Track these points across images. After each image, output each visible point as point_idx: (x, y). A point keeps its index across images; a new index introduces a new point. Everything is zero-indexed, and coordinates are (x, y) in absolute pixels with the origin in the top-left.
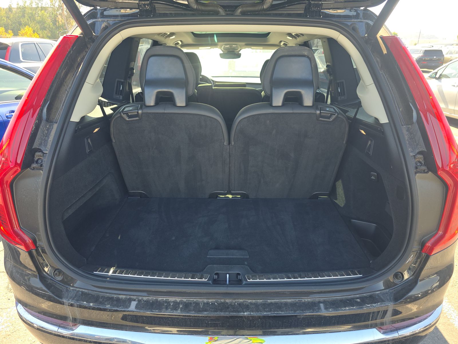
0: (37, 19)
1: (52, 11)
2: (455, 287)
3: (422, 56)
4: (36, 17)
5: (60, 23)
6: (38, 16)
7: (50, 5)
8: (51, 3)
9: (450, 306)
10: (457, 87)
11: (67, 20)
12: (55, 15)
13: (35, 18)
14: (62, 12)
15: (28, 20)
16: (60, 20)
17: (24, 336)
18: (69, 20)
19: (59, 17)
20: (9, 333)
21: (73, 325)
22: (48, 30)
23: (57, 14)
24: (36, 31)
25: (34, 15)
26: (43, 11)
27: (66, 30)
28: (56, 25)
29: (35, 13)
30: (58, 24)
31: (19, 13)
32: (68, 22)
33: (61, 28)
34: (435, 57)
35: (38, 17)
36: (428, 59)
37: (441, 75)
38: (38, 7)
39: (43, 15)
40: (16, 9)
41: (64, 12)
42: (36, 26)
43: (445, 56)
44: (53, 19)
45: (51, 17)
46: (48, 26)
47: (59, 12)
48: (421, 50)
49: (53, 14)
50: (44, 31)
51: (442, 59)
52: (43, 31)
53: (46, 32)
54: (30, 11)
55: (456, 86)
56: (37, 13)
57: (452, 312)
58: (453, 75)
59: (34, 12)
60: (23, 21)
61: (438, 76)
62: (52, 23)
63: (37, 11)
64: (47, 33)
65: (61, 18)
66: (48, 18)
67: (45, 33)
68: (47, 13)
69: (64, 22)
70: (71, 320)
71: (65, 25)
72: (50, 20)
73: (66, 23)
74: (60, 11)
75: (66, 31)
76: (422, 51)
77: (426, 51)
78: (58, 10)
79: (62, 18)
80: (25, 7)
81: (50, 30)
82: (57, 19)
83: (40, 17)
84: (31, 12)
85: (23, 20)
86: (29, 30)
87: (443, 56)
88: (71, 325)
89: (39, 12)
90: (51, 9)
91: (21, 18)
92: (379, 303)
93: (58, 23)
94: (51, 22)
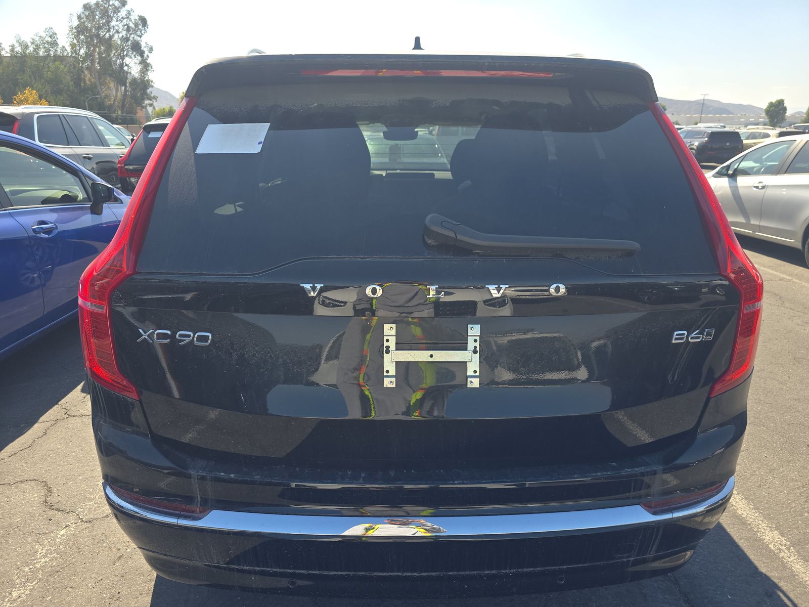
0: (46, 75)
1: (74, 62)
2: (765, 487)
3: (707, 142)
4: (45, 73)
5: (88, 82)
6: (47, 72)
7: (71, 52)
8: (73, 49)
9: (757, 514)
10: (761, 189)
11: (100, 79)
12: (78, 69)
13: (43, 74)
14: (92, 64)
15: (30, 77)
16: (87, 79)
17: (83, 573)
18: (103, 79)
19: (86, 72)
20: (58, 569)
21: (200, 512)
22: (66, 96)
23: (83, 67)
24: (43, 96)
25: (41, 68)
26: (57, 63)
27: (98, 94)
28: (80, 86)
29: (43, 66)
30: (83, 85)
31: (14, 66)
32: (101, 81)
33: (90, 92)
34: (728, 144)
35: (49, 73)
36: (718, 146)
37: (736, 170)
38: (49, 55)
39: (57, 68)
40: (8, 58)
41: (95, 65)
42: (43, 89)
43: (745, 142)
44: (75, 75)
45: (71, 72)
46: (66, 88)
47: (86, 64)
48: (705, 132)
49: (75, 67)
50: (59, 96)
51: (740, 147)
52: (56, 97)
53: (62, 98)
54: (34, 63)
55: (760, 187)
56: (46, 66)
57: (761, 522)
58: (755, 169)
59: (42, 64)
60: (22, 79)
61: (730, 172)
62: (74, 83)
63: (46, 63)
64: (63, 100)
65: (89, 75)
66: (66, 74)
67: (59, 100)
68: (65, 66)
69: (94, 82)
70: (199, 502)
71: (96, 87)
72: (69, 77)
73: (98, 83)
74: (88, 63)
75: (97, 96)
76: (706, 134)
77: (712, 133)
78: (84, 61)
79: (91, 75)
80: (25, 56)
81: (70, 94)
82: (82, 77)
83: (52, 72)
84: (36, 63)
85: (21, 77)
86: (31, 94)
87: (742, 141)
88: (198, 511)
89: (51, 64)
90: (72, 59)
91: (18, 74)
92: (643, 468)
93: (85, 82)
94: (71, 80)
